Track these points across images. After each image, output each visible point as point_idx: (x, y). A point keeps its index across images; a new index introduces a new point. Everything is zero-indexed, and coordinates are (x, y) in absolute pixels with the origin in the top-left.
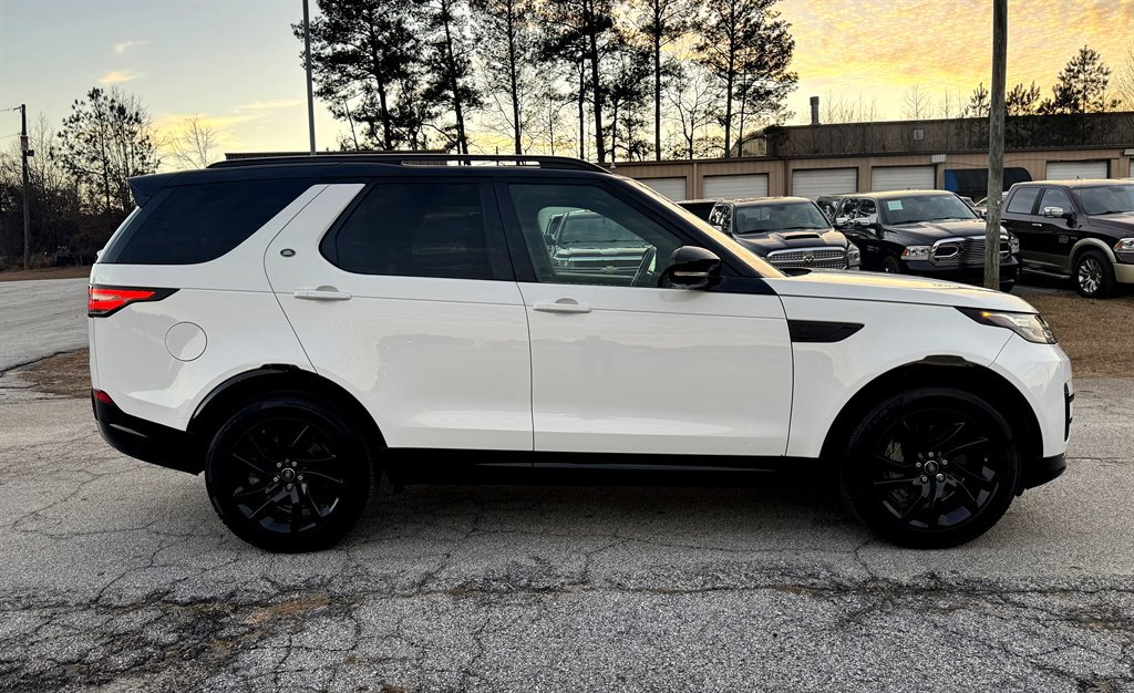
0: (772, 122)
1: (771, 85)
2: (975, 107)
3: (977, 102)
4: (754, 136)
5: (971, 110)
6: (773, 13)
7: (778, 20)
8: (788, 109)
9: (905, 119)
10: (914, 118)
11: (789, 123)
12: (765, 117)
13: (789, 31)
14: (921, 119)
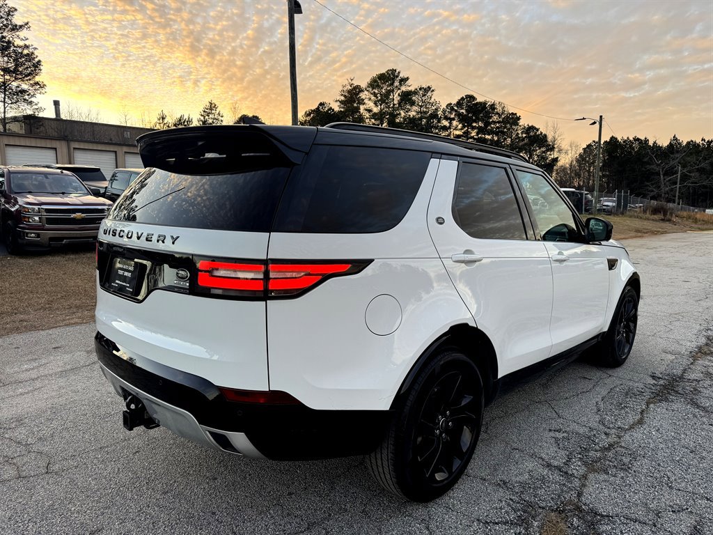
0: (30, 112)
1: (24, 86)
2: (160, 123)
3: (161, 121)
4: (15, 119)
5: (158, 125)
6: (22, 37)
7: (27, 43)
8: (39, 105)
9: (118, 124)
10: (124, 125)
11: (41, 115)
12: (24, 108)
13: (36, 53)
14: (128, 125)
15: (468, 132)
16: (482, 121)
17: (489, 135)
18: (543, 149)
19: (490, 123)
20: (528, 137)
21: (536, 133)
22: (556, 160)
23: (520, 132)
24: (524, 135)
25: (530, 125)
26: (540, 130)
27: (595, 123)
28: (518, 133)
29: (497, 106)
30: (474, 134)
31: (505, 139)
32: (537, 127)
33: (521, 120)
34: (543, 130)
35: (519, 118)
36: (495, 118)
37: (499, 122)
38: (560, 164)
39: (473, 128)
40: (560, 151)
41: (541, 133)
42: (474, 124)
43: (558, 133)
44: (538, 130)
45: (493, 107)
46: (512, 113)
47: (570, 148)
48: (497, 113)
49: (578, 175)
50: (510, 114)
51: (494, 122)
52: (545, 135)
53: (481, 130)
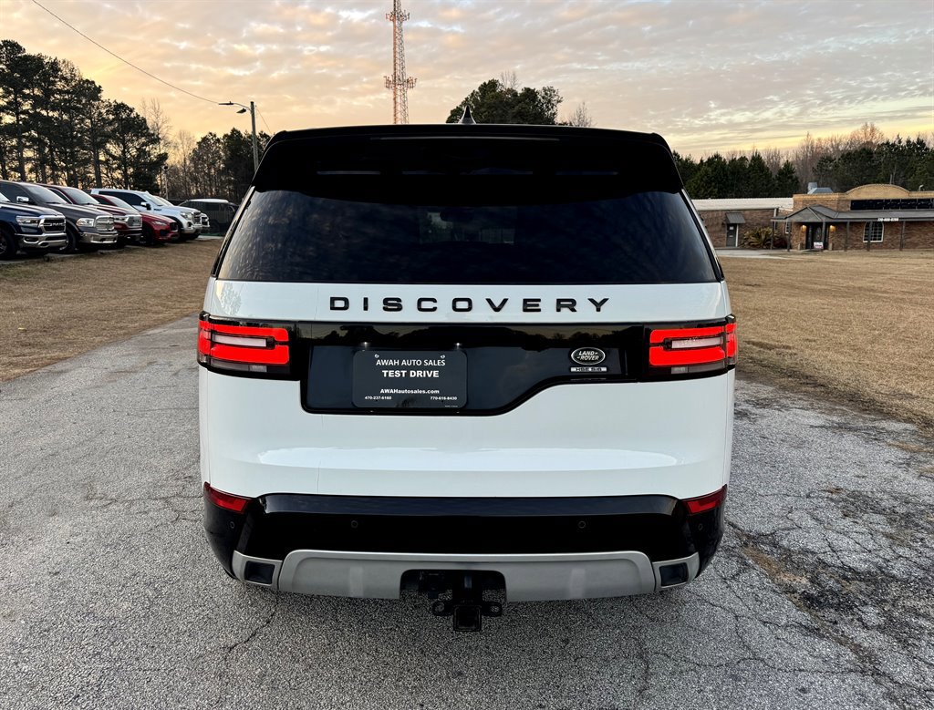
15: (16, 101)
16: (40, 86)
17: (53, 110)
18: (143, 140)
19: (53, 92)
20: (118, 119)
21: (129, 115)
22: (164, 157)
23: (103, 111)
24: (111, 117)
25: (119, 102)
26: (136, 111)
27: (244, 111)
28: (100, 113)
29: (61, 66)
30: (27, 106)
31: (82, 120)
32: (130, 106)
33: (102, 94)
34: (139, 111)
35: (99, 90)
36: (60, 85)
37: (67, 92)
38: (169, 162)
39: (26, 97)
40: (167, 144)
41: (138, 116)
42: (27, 91)
43: (161, 117)
44: (131, 110)
45: (54, 66)
46: (87, 81)
47: (179, 141)
48: (63, 78)
49: (195, 180)
50: (84, 82)
51: (61, 92)
52: (144, 120)
53: (38, 102)
